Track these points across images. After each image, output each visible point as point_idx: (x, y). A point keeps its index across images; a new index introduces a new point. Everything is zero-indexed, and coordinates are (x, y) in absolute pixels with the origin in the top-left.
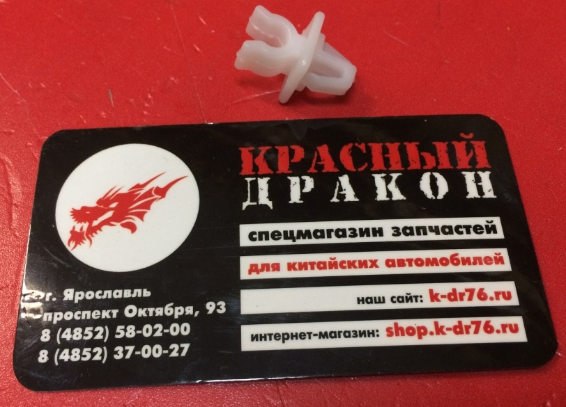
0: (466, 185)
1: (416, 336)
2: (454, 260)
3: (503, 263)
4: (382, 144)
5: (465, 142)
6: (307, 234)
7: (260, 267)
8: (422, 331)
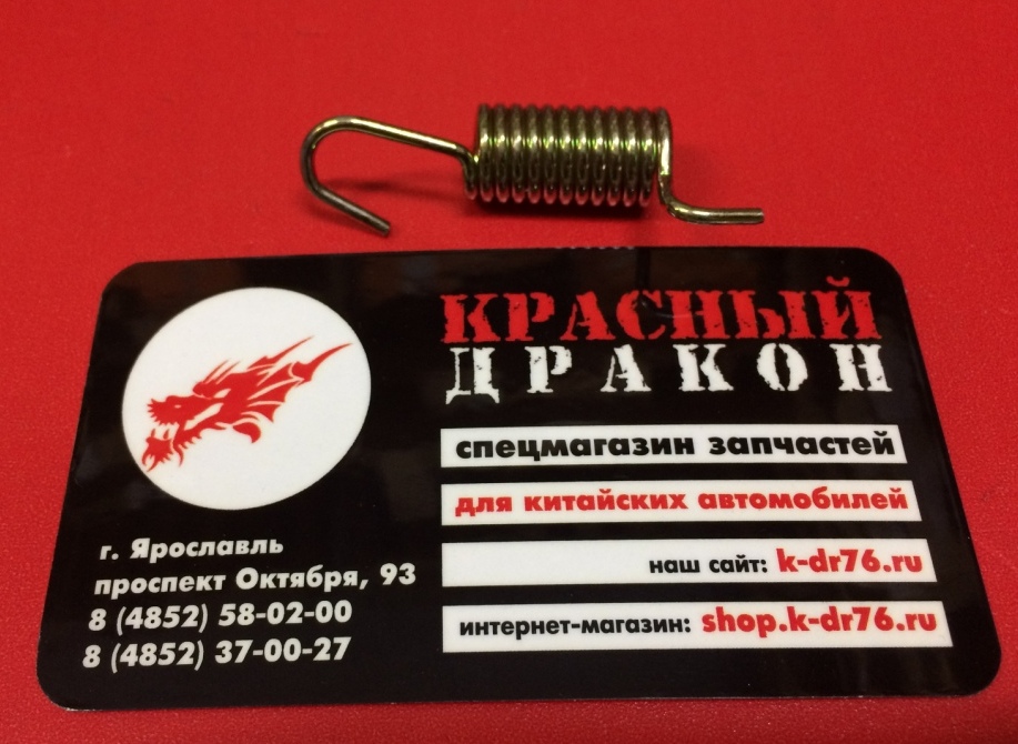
0: (837, 367)
1: (756, 631)
2: (819, 499)
3: (904, 506)
4: (690, 293)
5: (835, 293)
6: (560, 448)
7: (476, 504)
8: (766, 623)
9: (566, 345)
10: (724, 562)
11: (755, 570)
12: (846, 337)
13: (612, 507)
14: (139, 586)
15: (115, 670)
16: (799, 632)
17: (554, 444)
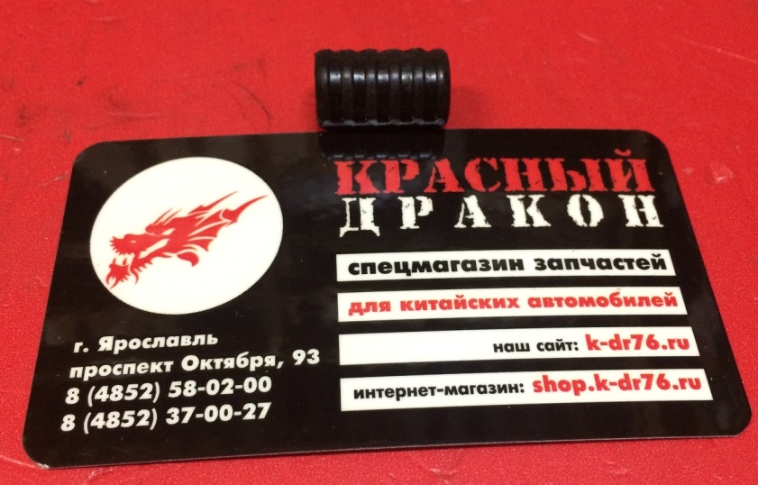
9: (428, 195)
10: (547, 344)
11: (570, 349)
12: (629, 190)
13: (465, 307)
14: (105, 370)
15: (86, 432)
16: (603, 392)
17: (421, 264)
